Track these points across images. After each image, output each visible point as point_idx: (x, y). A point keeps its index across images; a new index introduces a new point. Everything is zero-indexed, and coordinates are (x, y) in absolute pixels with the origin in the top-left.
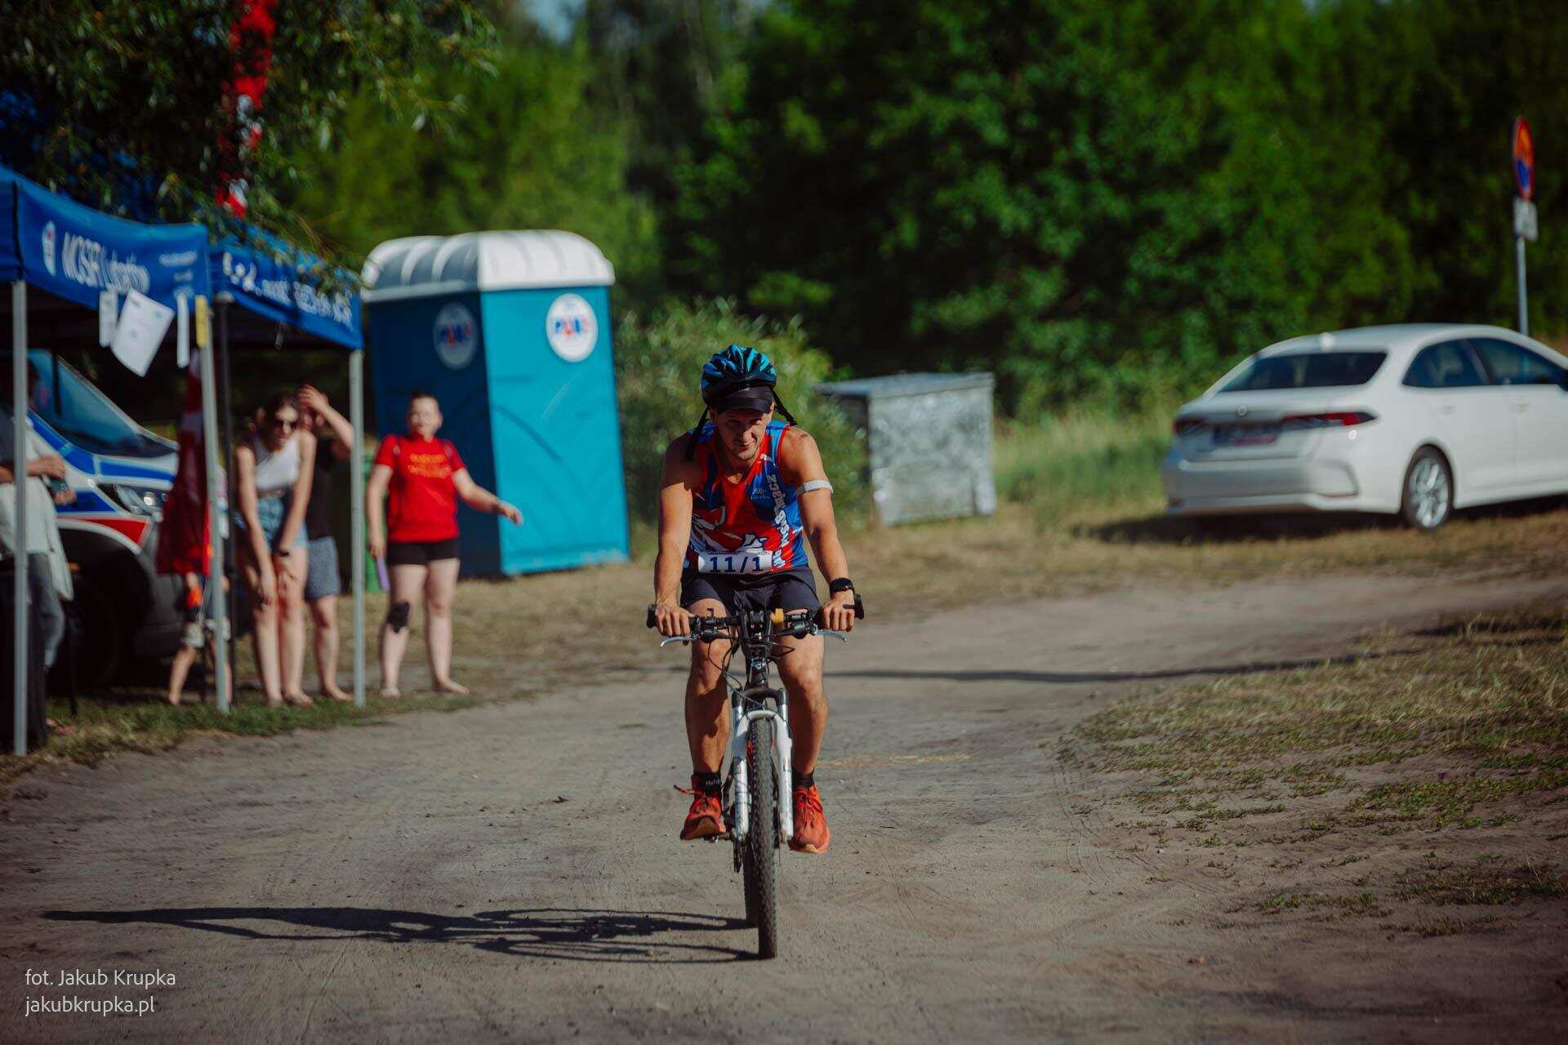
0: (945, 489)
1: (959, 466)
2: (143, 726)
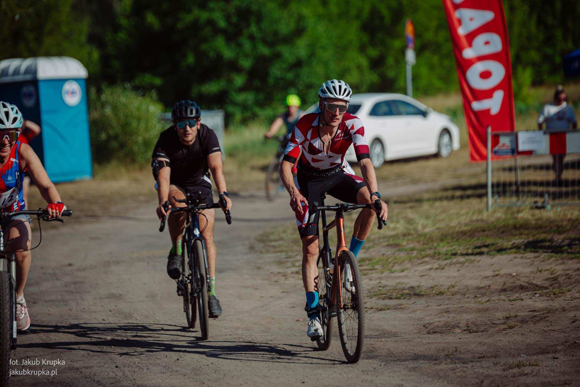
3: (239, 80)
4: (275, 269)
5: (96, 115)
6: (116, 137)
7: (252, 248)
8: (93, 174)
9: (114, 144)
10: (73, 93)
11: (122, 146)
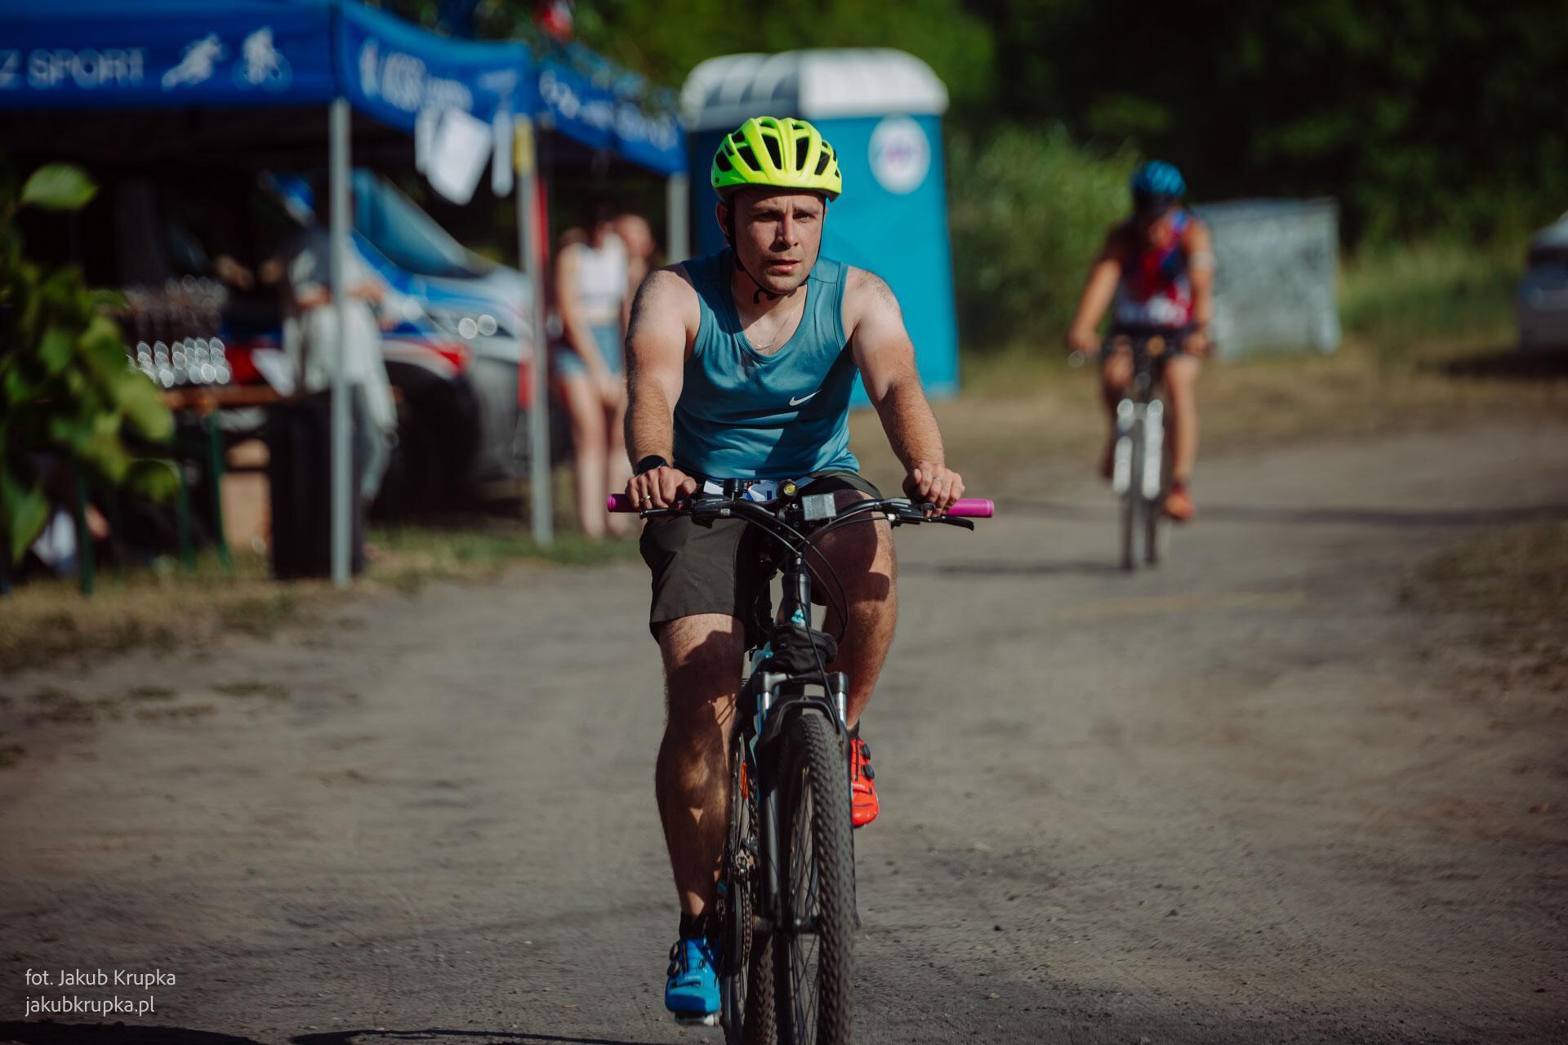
0: (1285, 324)
1: (1299, 299)
2: (463, 555)
3: (1391, 115)
4: (1471, 658)
5: (969, 215)
6: (1022, 280)
7: (1406, 598)
8: (962, 381)
9: (1018, 299)
10: (899, 153)
11: (1043, 302)
